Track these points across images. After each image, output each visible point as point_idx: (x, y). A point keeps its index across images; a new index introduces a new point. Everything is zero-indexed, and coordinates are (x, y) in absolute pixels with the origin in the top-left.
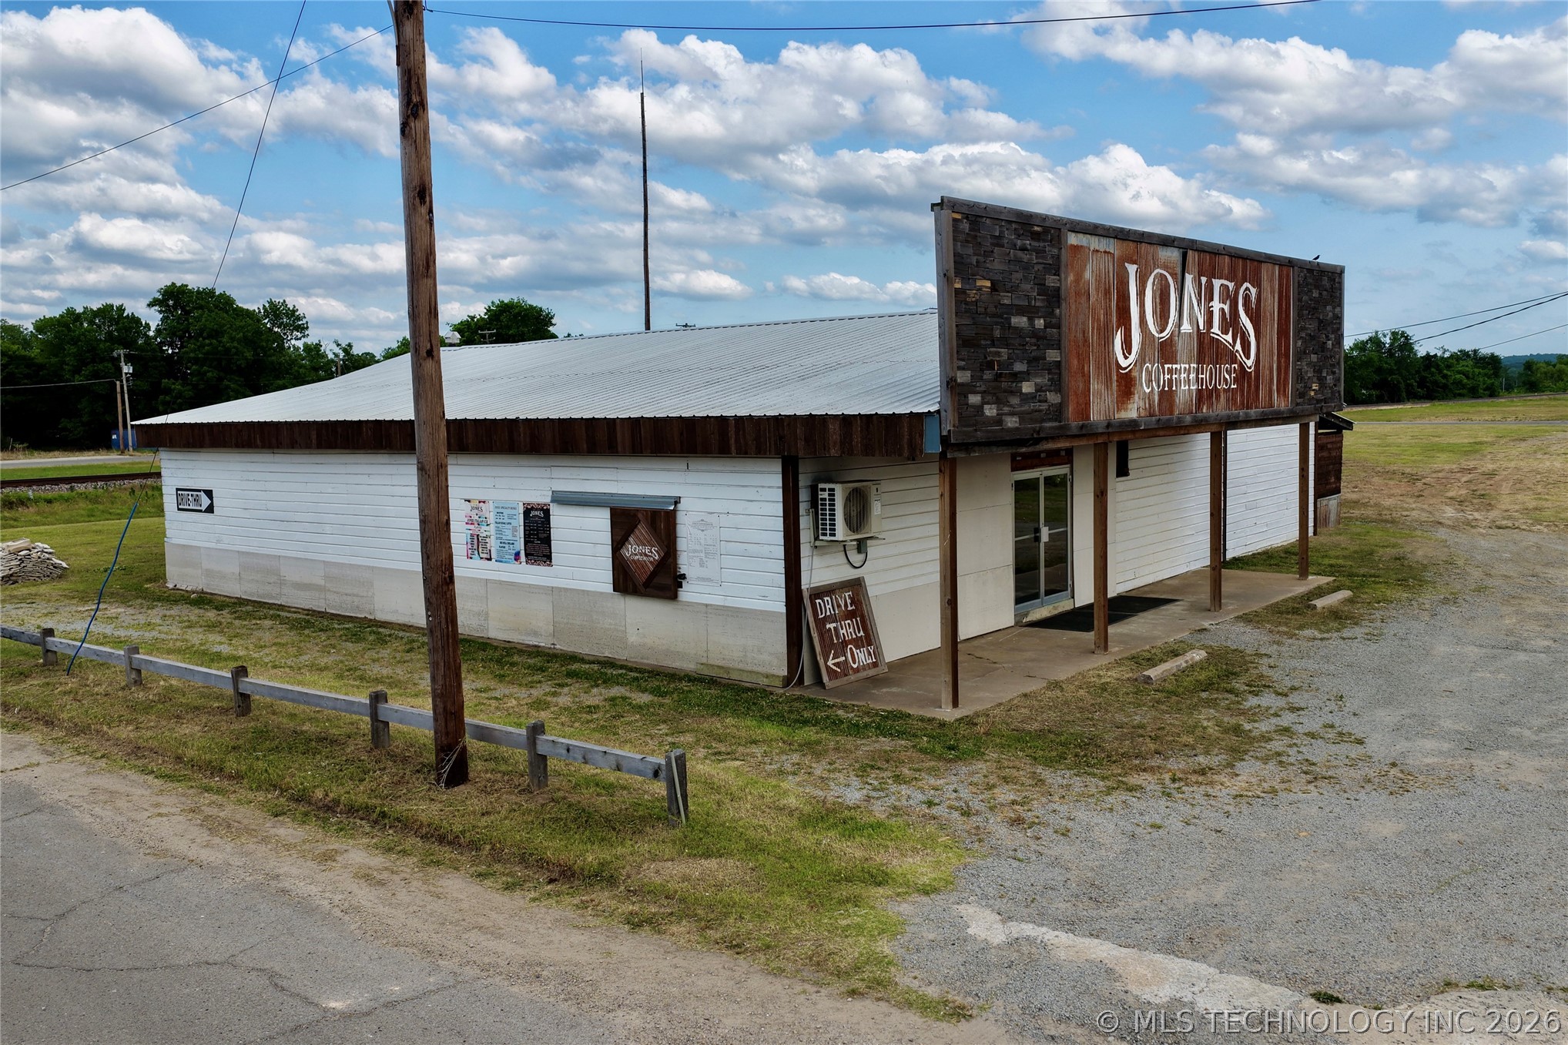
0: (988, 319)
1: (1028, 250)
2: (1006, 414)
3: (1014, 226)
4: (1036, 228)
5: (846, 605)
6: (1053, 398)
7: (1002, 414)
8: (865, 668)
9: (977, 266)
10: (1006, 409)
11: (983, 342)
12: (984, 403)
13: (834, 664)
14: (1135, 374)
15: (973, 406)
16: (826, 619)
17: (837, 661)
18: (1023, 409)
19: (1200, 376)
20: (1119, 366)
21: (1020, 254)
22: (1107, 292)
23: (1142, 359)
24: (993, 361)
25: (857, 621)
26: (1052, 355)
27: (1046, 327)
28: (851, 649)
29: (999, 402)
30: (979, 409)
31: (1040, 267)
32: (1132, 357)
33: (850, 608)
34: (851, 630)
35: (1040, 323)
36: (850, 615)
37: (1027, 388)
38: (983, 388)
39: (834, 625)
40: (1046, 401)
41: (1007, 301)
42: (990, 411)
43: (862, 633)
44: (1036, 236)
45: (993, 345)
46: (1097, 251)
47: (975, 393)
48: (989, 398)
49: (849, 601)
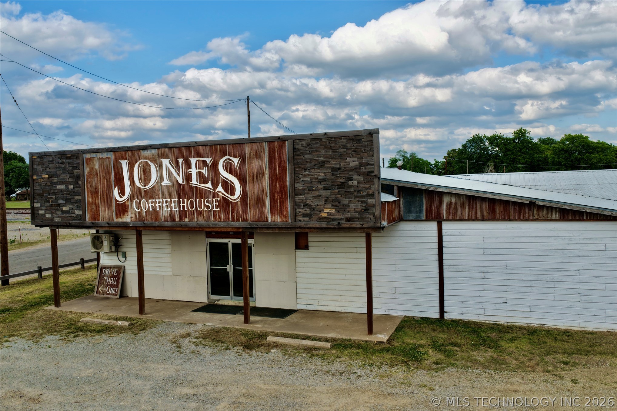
0: (47, 187)
1: (64, 163)
2: (55, 217)
3: (58, 156)
4: (68, 155)
5: (114, 273)
6: (78, 212)
7: (53, 217)
8: (111, 294)
9: (43, 171)
10: (55, 215)
11: (45, 194)
12: (46, 213)
13: (101, 290)
14: (129, 203)
15: (42, 214)
16: (104, 276)
17: (102, 289)
18: (63, 216)
19: (181, 204)
20: (116, 201)
21: (61, 165)
22: (108, 173)
23: (132, 197)
24: (50, 200)
25: (115, 279)
26: (77, 198)
27: (74, 188)
28: (109, 287)
29: (52, 213)
30: (44, 215)
31: (71, 168)
32: (126, 197)
33: (115, 274)
34: (112, 281)
35: (71, 187)
36: (114, 276)
37: (64, 209)
38: (45, 208)
39: (106, 278)
40: (75, 213)
41: (55, 181)
42: (48, 216)
43: (115, 283)
44: (68, 158)
45: (49, 195)
46: (101, 158)
47: (42, 210)
48: (47, 212)
49: (115, 272)
